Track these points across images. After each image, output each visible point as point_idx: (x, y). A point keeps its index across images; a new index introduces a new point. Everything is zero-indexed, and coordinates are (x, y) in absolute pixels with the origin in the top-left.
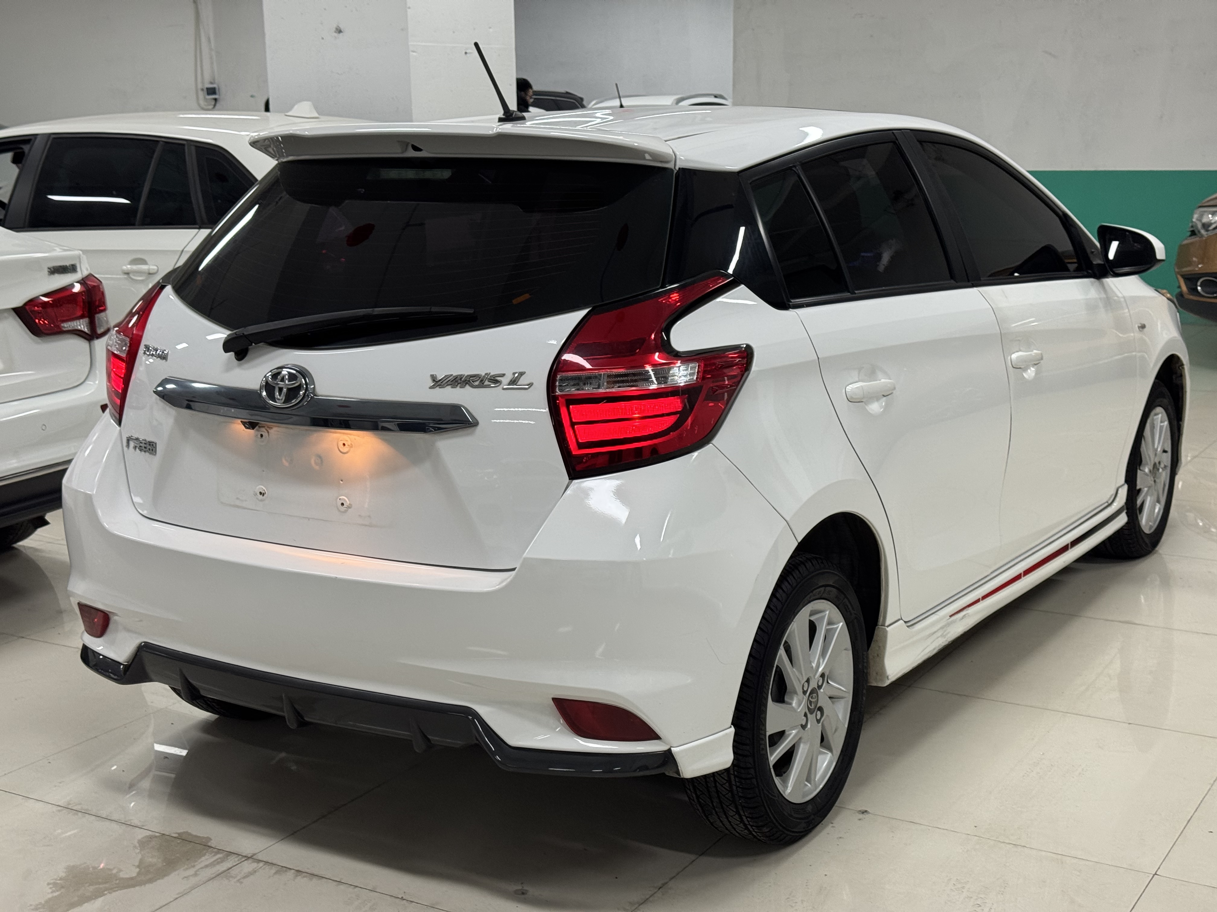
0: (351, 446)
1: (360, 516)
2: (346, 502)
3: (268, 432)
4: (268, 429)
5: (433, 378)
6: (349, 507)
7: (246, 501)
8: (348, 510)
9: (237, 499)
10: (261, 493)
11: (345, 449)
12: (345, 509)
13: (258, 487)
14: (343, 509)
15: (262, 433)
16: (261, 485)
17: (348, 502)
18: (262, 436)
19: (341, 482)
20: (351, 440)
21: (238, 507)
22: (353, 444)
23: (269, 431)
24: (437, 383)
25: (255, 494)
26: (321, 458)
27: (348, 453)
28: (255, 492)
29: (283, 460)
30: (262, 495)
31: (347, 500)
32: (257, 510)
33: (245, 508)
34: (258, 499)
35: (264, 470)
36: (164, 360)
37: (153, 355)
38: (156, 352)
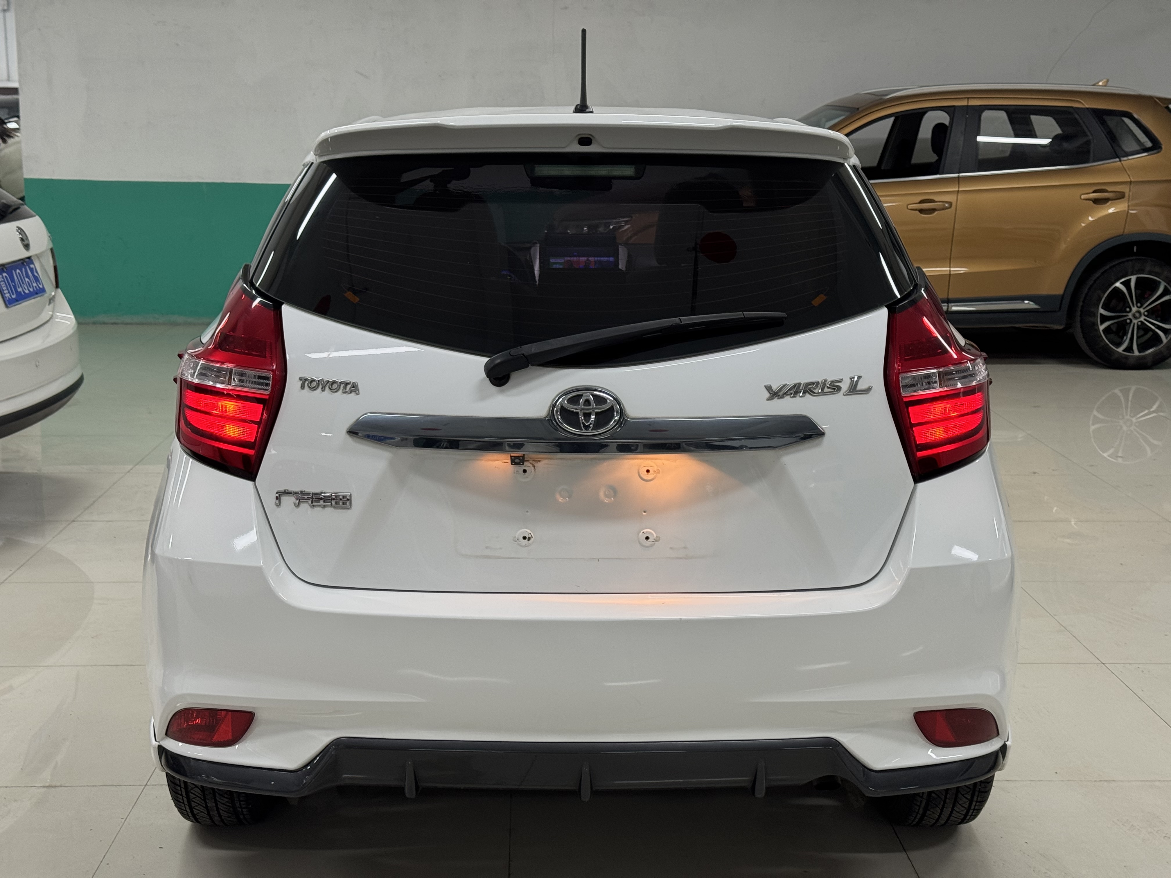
0: (658, 472)
1: (671, 548)
2: (652, 534)
3: (534, 467)
4: (533, 463)
5: (769, 388)
6: (657, 540)
7: (501, 549)
8: (655, 544)
9: (487, 548)
10: (524, 538)
11: (650, 476)
12: (652, 542)
13: (519, 532)
14: (648, 543)
15: (526, 468)
16: (524, 528)
17: (655, 535)
18: (525, 471)
19: (644, 513)
20: (657, 465)
21: (487, 557)
22: (659, 468)
23: (536, 465)
24: (774, 394)
25: (516, 540)
26: (614, 491)
27: (653, 481)
28: (515, 537)
29: (558, 496)
30: (527, 540)
31: (653, 532)
32: (520, 558)
33: (499, 558)
34: (520, 545)
35: (529, 511)
36: (353, 394)
37: (323, 389)
38: (332, 386)
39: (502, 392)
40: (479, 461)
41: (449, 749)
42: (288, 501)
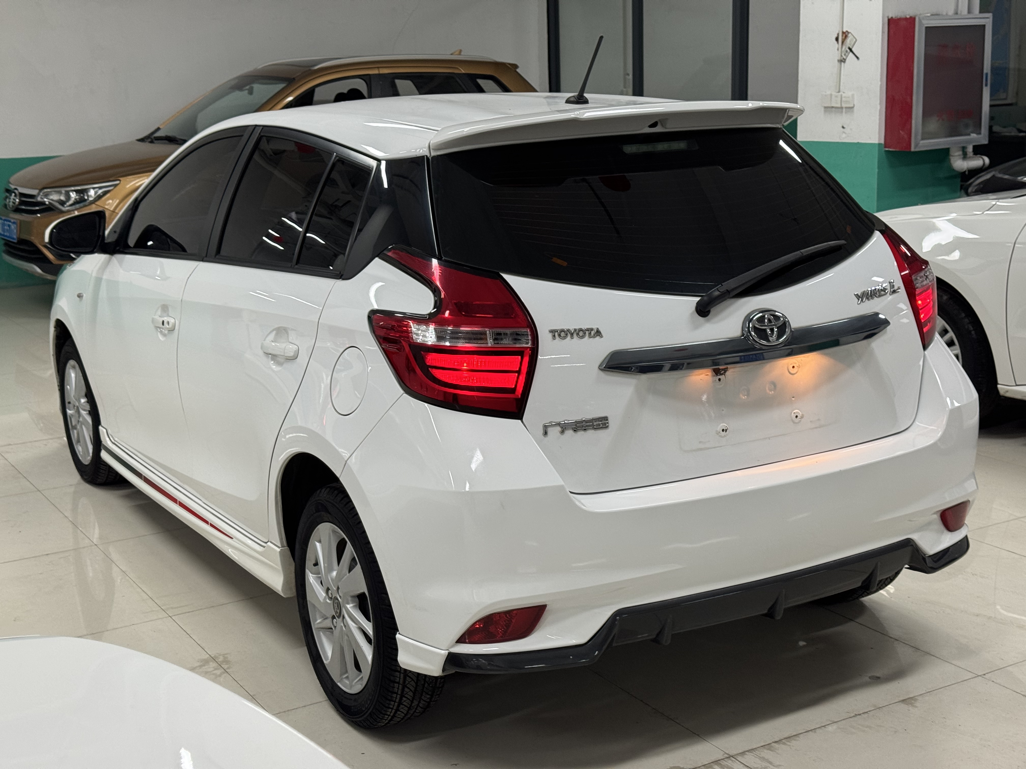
0: (799, 367)
1: (811, 421)
3: (725, 375)
4: (725, 373)
5: (857, 296)
6: (802, 417)
7: (709, 441)
9: (700, 442)
10: (723, 430)
11: (795, 371)
12: (800, 419)
13: (718, 427)
14: (797, 420)
15: (721, 377)
16: (723, 423)
17: (801, 414)
18: (719, 380)
19: (793, 399)
20: (799, 362)
21: (701, 449)
22: (800, 365)
23: (727, 374)
24: (859, 299)
25: (718, 433)
26: (774, 384)
27: (797, 374)
28: (717, 431)
29: (741, 396)
30: (725, 431)
31: (800, 412)
32: (721, 446)
33: (708, 448)
34: (721, 437)
35: (724, 409)
36: (598, 338)
37: (572, 337)
38: (580, 333)
39: (708, 321)
40: (690, 377)
41: (691, 601)
42: (554, 432)
